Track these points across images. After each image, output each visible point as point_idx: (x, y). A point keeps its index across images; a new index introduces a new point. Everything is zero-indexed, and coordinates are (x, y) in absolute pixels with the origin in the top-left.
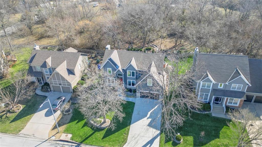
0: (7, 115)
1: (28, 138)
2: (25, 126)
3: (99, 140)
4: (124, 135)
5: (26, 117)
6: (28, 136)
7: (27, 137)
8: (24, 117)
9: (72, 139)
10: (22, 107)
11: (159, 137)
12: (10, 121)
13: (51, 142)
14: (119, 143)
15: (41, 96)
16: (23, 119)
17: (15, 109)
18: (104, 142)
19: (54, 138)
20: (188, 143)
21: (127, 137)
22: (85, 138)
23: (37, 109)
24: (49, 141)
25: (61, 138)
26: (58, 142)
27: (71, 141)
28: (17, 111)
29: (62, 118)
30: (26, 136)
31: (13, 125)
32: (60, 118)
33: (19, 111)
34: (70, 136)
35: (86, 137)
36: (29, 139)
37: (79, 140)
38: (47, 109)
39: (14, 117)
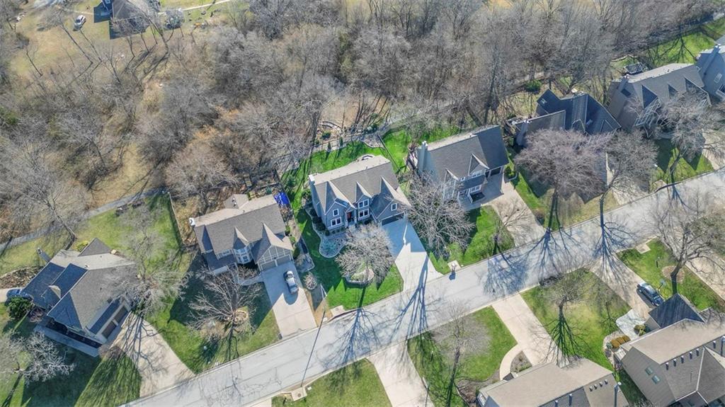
1: (297, 335)
2: (277, 327)
3: (376, 294)
4: (396, 275)
8: (263, 320)
9: (347, 309)
10: (245, 311)
11: (429, 260)
13: (327, 323)
14: (397, 285)
15: (253, 285)
17: (238, 318)
18: (383, 294)
19: (327, 319)
20: (455, 251)
21: (400, 276)
22: (359, 300)
23: (269, 303)
24: (324, 325)
25: (336, 314)
26: (335, 320)
28: (245, 319)
29: (313, 295)
30: (293, 335)
32: (310, 297)
33: (247, 317)
34: (341, 307)
36: (300, 335)
37: (356, 305)
38: (282, 295)
39: (250, 327)
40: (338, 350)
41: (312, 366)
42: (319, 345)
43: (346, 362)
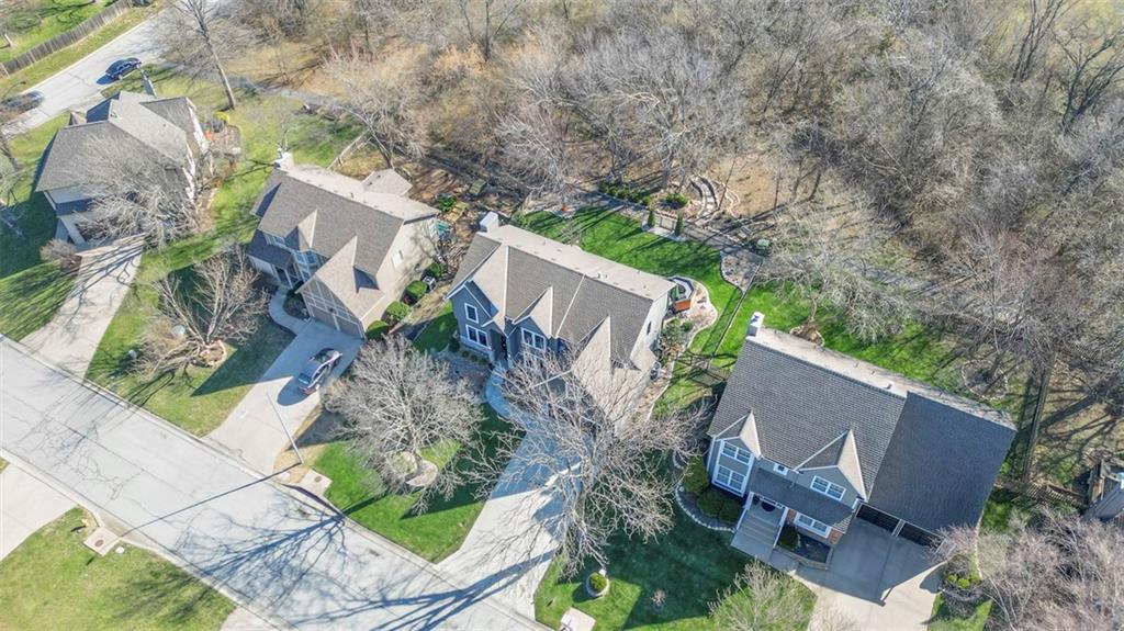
0: (188, 370)
1: (227, 456)
2: (226, 417)
3: (392, 522)
4: (461, 525)
5: (229, 390)
6: (227, 453)
7: (223, 454)
8: (226, 388)
9: (328, 494)
10: (225, 353)
11: (546, 564)
12: (192, 391)
13: (277, 485)
14: (441, 544)
15: (281, 327)
16: (223, 392)
17: (208, 354)
18: (403, 531)
19: (285, 477)
20: (617, 603)
21: (466, 533)
22: (360, 502)
23: (262, 371)
24: (272, 483)
25: (304, 485)
26: (294, 492)
27: (326, 500)
28: (212, 363)
29: (318, 421)
30: (221, 449)
31: (196, 407)
32: (313, 420)
33: (218, 364)
34: (326, 482)
35: (365, 500)
36: (228, 460)
37: (346, 503)
38: (287, 380)
39: (202, 381)
40: (225, 542)
41: (170, 523)
42: (221, 505)
43: (207, 573)
